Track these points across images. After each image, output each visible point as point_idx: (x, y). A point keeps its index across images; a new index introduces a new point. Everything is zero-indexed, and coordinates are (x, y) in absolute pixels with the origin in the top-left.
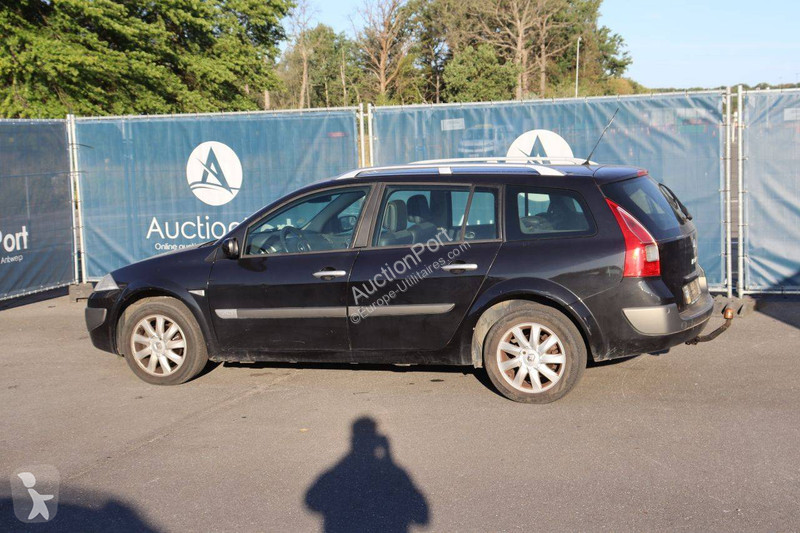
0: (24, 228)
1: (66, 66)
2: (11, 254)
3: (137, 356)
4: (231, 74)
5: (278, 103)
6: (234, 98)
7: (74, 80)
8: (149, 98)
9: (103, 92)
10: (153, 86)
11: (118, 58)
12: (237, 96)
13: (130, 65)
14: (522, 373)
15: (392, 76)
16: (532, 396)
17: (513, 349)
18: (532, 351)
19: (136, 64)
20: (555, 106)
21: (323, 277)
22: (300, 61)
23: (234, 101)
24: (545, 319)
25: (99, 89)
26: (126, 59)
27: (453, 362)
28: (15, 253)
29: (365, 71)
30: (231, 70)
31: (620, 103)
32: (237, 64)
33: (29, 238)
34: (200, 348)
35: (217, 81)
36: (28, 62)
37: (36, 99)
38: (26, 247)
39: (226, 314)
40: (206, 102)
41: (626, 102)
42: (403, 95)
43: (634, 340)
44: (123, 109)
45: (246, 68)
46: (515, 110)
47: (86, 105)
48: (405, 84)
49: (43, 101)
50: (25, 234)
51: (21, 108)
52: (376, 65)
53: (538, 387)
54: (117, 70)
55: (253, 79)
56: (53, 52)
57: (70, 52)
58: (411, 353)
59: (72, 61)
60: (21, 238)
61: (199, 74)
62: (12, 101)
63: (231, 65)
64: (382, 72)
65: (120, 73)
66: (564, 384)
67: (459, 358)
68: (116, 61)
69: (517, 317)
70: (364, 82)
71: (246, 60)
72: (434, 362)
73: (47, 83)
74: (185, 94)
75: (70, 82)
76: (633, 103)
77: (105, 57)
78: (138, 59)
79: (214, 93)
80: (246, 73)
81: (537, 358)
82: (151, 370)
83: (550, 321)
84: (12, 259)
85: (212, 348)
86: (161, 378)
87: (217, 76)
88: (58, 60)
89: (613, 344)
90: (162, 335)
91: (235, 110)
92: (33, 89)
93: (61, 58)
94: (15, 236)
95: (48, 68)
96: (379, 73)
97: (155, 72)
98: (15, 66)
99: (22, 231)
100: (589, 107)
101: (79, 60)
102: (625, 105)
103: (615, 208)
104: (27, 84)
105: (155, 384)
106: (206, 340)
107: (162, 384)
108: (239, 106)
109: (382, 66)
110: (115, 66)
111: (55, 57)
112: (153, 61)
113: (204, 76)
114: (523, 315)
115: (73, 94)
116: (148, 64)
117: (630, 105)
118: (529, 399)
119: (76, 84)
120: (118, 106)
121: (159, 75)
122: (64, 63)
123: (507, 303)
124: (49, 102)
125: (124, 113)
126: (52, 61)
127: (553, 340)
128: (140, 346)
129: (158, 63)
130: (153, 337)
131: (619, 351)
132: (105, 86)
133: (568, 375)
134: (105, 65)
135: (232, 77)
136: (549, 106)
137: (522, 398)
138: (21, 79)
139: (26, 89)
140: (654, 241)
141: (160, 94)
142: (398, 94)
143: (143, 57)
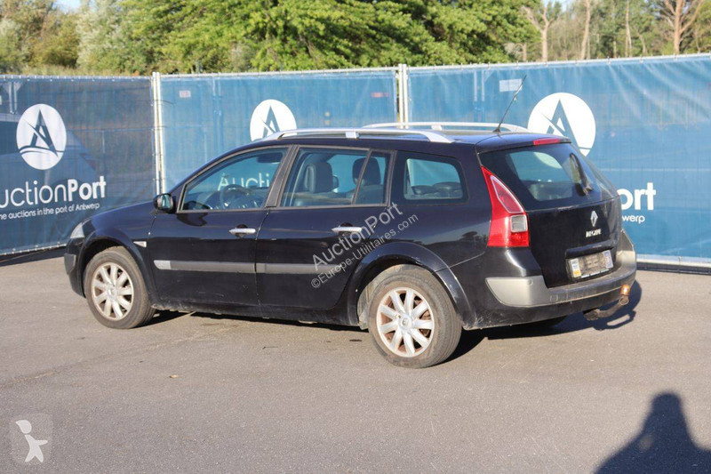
0: (102, 178)
1: (313, 21)
2: (87, 202)
3: (97, 300)
4: (483, 24)
5: (560, 55)
6: (485, 50)
7: (321, 33)
8: (395, 50)
9: (350, 44)
10: (400, 38)
11: (366, 10)
12: (488, 48)
13: (377, 15)
14: (398, 336)
15: (689, 24)
16: (406, 360)
17: (390, 312)
18: (405, 316)
19: (382, 15)
20: (578, 68)
21: (237, 234)
22: (584, 10)
23: (484, 53)
24: (416, 285)
25: (345, 42)
26: (373, 10)
27: (343, 322)
28: (91, 201)
29: (659, 19)
30: (482, 21)
31: (642, 66)
32: (489, 15)
33: (106, 187)
34: (144, 295)
35: (466, 32)
36: (280, 16)
37: (287, 53)
38: (103, 196)
39: (163, 265)
40: (454, 54)
41: (650, 65)
42: (700, 44)
43: (498, 310)
44: (368, 61)
45: (499, 18)
46: (540, 72)
47: (333, 58)
48: (703, 32)
49: (294, 55)
50: (102, 183)
51: (271, 61)
52: (670, 12)
53: (411, 352)
54: (365, 22)
55: (506, 31)
56: (302, 6)
57: (318, 6)
58: (307, 311)
59: (319, 16)
60: (99, 188)
61: (445, 26)
62: (264, 54)
63: (484, 16)
64: (677, 19)
65: (367, 24)
66: (432, 350)
67: (346, 318)
68: (364, 13)
69: (393, 281)
70: (656, 30)
71: (500, 9)
72: (328, 321)
73: (296, 36)
74: (433, 46)
75: (318, 36)
76: (656, 65)
77: (352, 9)
78: (386, 9)
79: (464, 44)
80: (499, 24)
81: (410, 323)
82: (107, 314)
83: (421, 287)
84: (88, 207)
85: (153, 297)
86: (113, 322)
87: (464, 26)
88: (306, 15)
89: (480, 313)
90: (115, 282)
91: (486, 62)
92: (284, 41)
93: (309, 12)
94: (91, 185)
95: (295, 23)
96: (673, 21)
97: (401, 21)
98: (266, 21)
99: (99, 180)
100: (611, 69)
101: (325, 15)
102: (648, 68)
103: (488, 177)
104: (278, 38)
105: (108, 327)
106: (148, 289)
107: (114, 327)
108: (490, 57)
109: (677, 13)
110: (362, 18)
111: (302, 12)
112: (400, 11)
113: (450, 27)
114: (398, 279)
115: (321, 47)
116: (394, 13)
117: (653, 67)
118: (402, 363)
119: (323, 38)
120: (364, 59)
121: (404, 25)
122: (311, 18)
123: (398, 267)
124: (299, 56)
125: (369, 65)
126: (301, 16)
127: (424, 306)
128: (99, 292)
129: (405, 11)
130: (108, 283)
131: (486, 320)
132: (354, 38)
133: (436, 342)
134: (353, 18)
135: (482, 27)
136: (572, 69)
137: (397, 361)
138: (274, 32)
139: (277, 42)
140: (522, 210)
141: (406, 45)
142: (695, 43)
143: (390, 7)
